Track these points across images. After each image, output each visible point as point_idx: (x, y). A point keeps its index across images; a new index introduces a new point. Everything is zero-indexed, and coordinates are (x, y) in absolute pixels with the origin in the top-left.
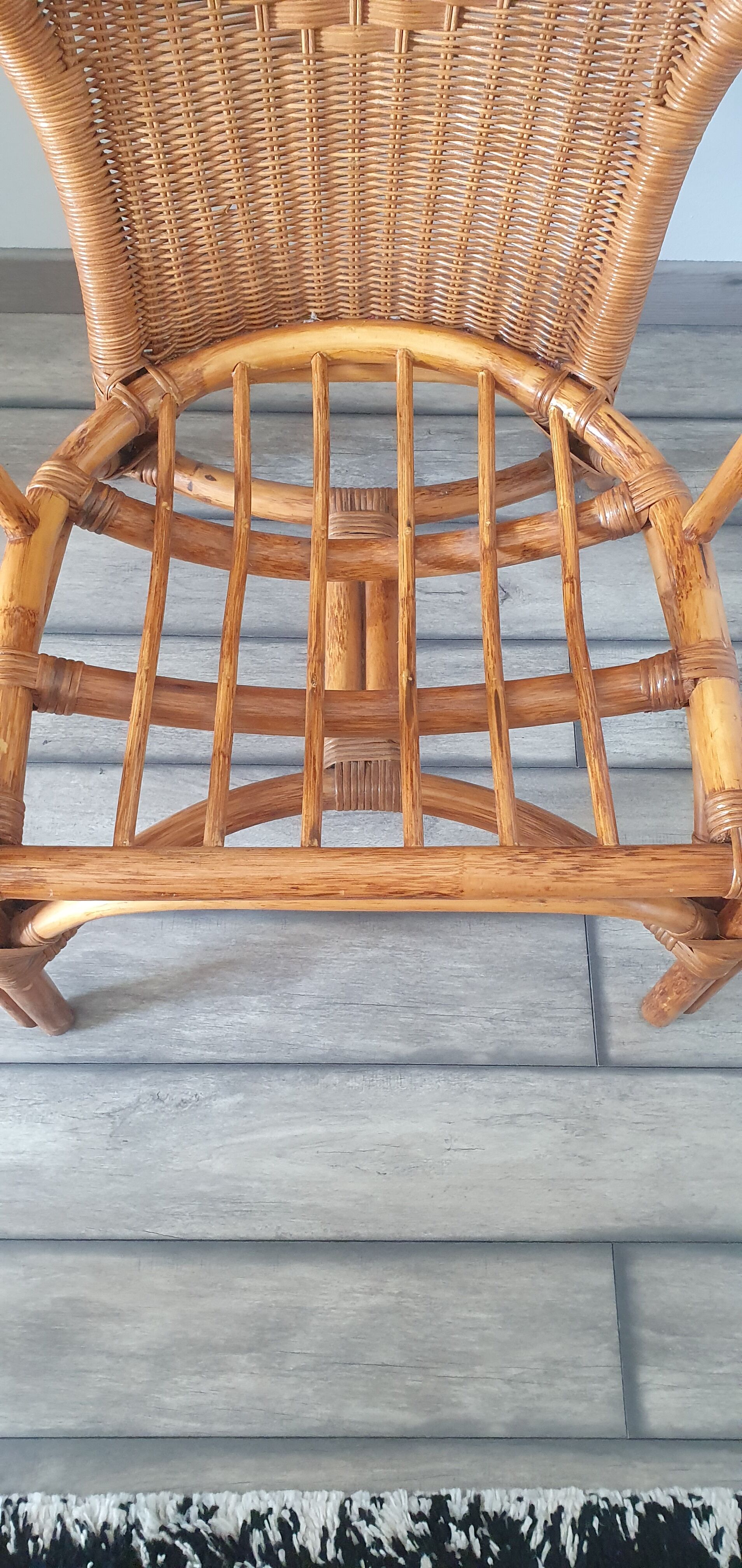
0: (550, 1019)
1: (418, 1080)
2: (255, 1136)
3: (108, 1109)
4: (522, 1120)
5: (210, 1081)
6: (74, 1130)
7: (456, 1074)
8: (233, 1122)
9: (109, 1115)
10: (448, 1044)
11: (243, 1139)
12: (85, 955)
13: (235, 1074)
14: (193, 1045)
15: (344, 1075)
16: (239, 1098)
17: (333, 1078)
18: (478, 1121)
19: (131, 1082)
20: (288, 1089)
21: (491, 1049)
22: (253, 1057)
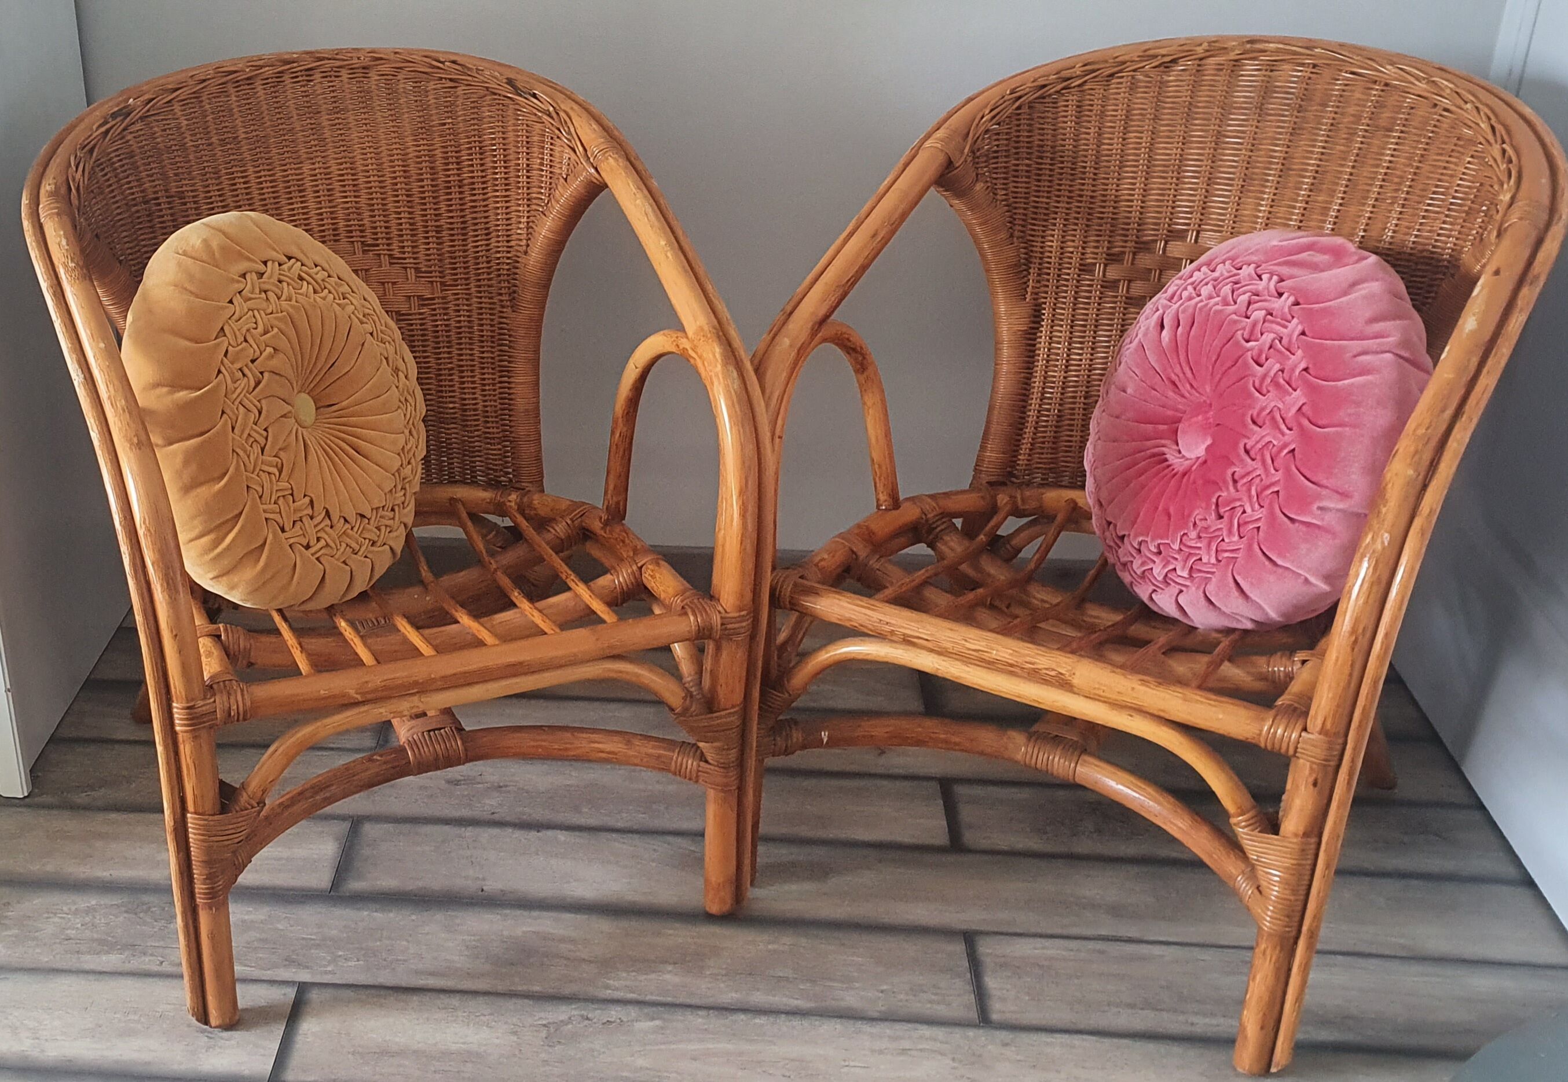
0: (936, 994)
1: (817, 1023)
2: (673, 1046)
3: (544, 1022)
4: (913, 1053)
5: (633, 1011)
6: (515, 1033)
7: (852, 1022)
8: (652, 1037)
9: (544, 1025)
10: (843, 1004)
11: (663, 1047)
12: (524, 932)
13: (654, 1009)
14: (617, 989)
15: (749, 1016)
16: (657, 1023)
17: (742, 1017)
18: (873, 1051)
19: (564, 1008)
20: (700, 1020)
21: (883, 1008)
22: (669, 999)
